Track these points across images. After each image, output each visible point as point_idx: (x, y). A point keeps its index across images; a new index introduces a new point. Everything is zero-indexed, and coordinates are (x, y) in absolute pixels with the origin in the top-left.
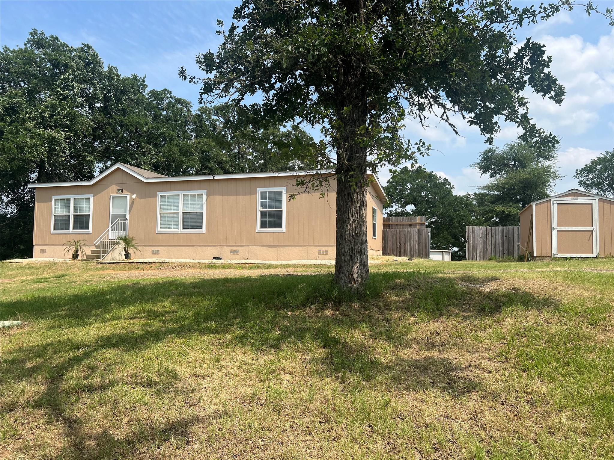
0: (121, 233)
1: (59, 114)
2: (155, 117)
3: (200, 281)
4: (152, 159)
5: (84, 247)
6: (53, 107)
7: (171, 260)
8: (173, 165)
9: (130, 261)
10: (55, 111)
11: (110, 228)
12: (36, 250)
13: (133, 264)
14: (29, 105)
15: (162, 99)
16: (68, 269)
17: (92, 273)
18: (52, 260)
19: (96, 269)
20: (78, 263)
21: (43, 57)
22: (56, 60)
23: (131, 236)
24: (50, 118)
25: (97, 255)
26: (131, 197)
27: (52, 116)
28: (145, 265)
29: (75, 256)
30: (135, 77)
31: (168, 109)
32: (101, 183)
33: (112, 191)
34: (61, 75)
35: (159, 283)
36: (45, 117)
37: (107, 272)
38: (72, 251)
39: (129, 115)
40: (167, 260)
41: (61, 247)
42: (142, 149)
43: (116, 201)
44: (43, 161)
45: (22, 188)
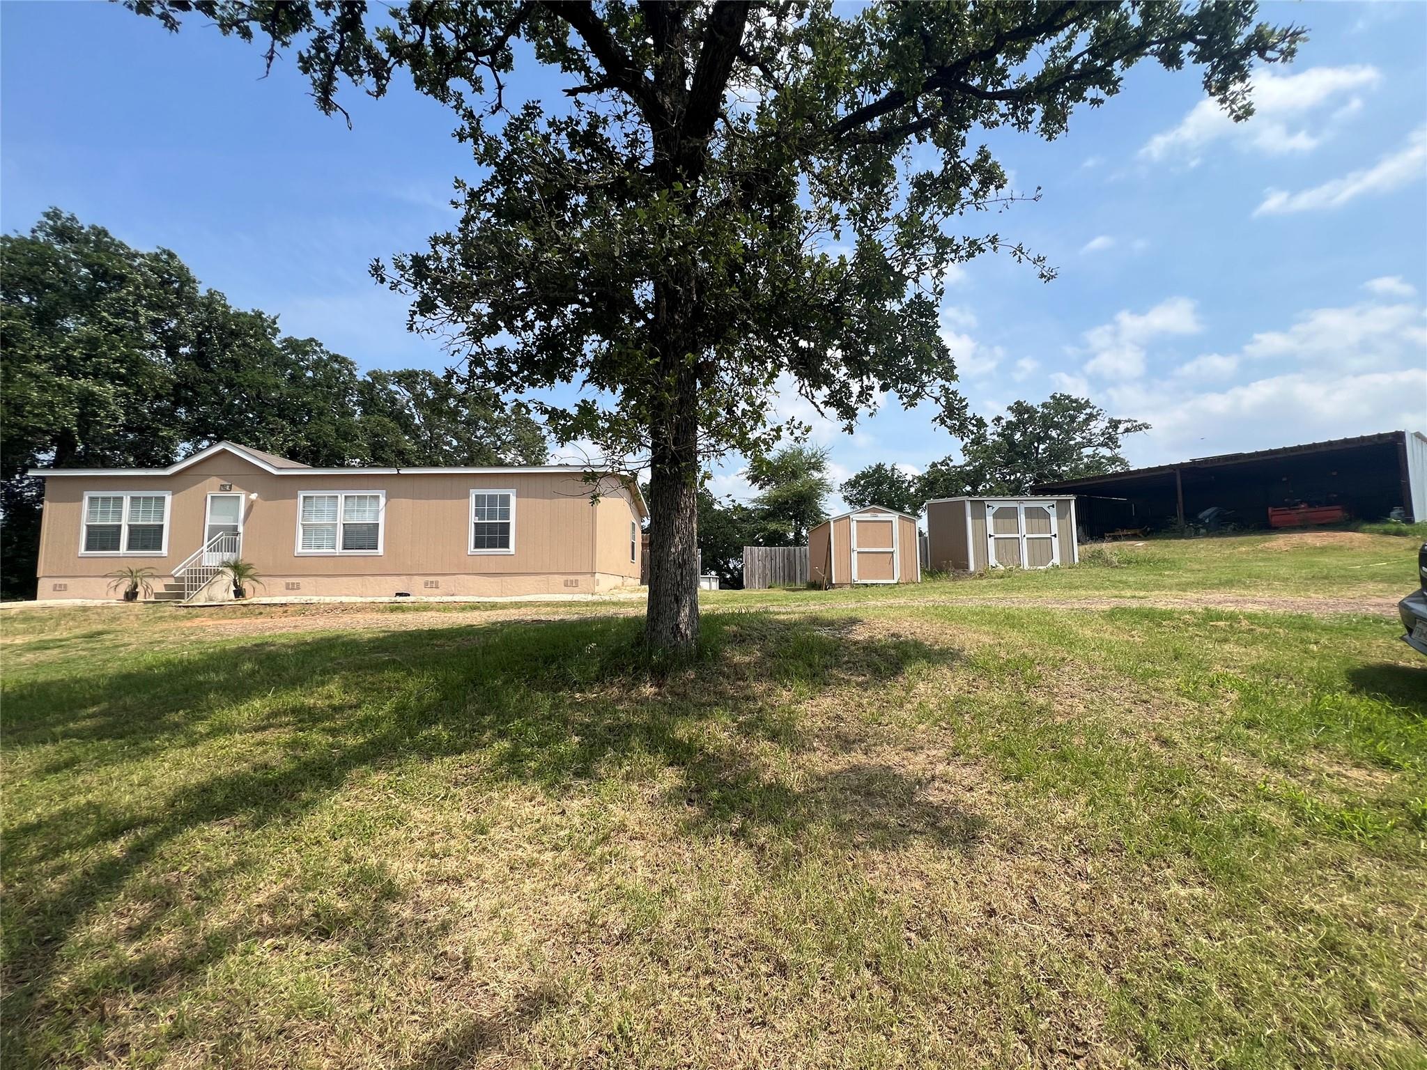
0: (228, 556)
1: (104, 355)
2: (293, 378)
3: (384, 637)
4: (285, 441)
5: (150, 581)
6: (92, 343)
7: (322, 598)
8: (325, 452)
9: (245, 602)
10: (96, 350)
11: (205, 548)
12: (44, 585)
13: (250, 607)
14: (39, 335)
15: (307, 353)
16: (114, 619)
17: (165, 626)
18: (78, 602)
19: (175, 618)
20: (136, 607)
21: (73, 256)
22: (101, 266)
23: (246, 561)
24: (84, 360)
25: (177, 593)
26: (247, 499)
27: (88, 357)
28: (273, 609)
29: (131, 596)
30: (259, 315)
31: (317, 368)
32: (190, 472)
33: (211, 487)
34: (110, 292)
35: (307, 643)
36: (75, 357)
37: (197, 622)
38: (125, 586)
39: (245, 369)
40: (315, 599)
41: (100, 579)
42: (267, 425)
43: (218, 503)
44: (67, 432)
45: (17, 477)
